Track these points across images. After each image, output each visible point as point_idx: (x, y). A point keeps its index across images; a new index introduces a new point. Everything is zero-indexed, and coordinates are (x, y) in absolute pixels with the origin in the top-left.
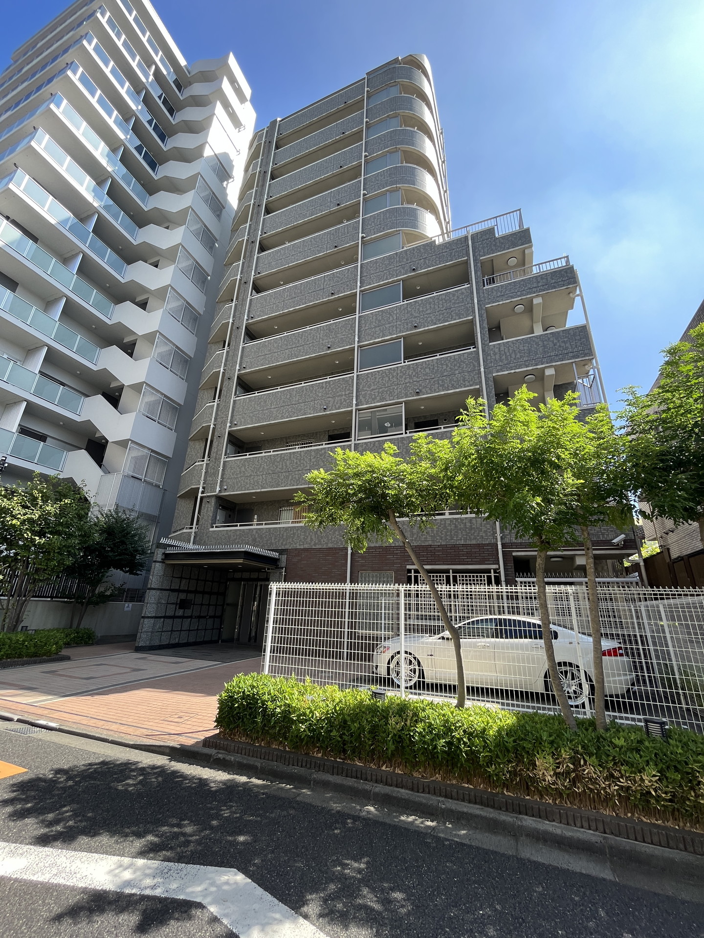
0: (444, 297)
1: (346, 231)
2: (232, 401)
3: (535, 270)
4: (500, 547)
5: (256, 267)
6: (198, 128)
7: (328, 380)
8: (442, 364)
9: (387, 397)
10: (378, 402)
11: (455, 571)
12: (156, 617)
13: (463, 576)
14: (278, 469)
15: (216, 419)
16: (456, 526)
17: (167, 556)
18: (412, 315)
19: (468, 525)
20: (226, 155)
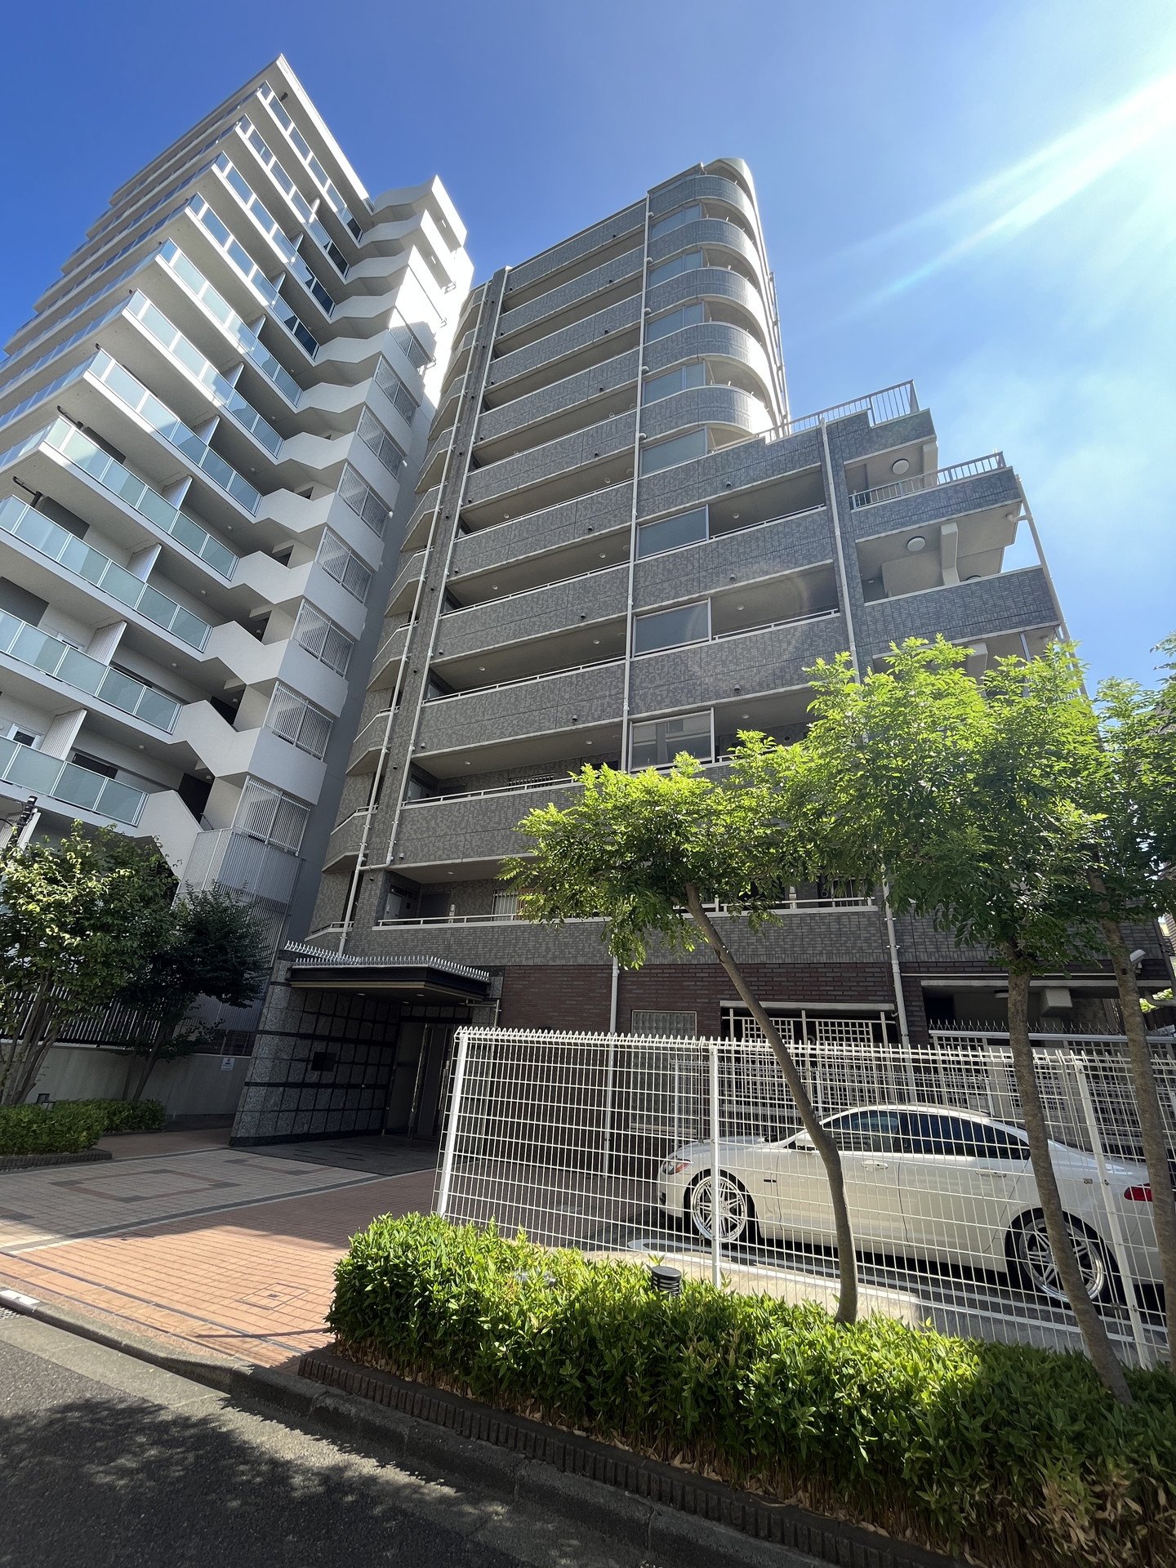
0: (781, 528)
1: (614, 430)
2: (418, 708)
3: (942, 479)
4: (896, 969)
5: (466, 493)
6: (383, 287)
7: (581, 671)
8: (780, 641)
9: (684, 698)
10: (667, 707)
11: (811, 1014)
12: (269, 1085)
13: (826, 1024)
14: (492, 824)
15: (390, 739)
16: (811, 930)
17: (295, 974)
18: (725, 559)
19: (834, 927)
20: (424, 327)
